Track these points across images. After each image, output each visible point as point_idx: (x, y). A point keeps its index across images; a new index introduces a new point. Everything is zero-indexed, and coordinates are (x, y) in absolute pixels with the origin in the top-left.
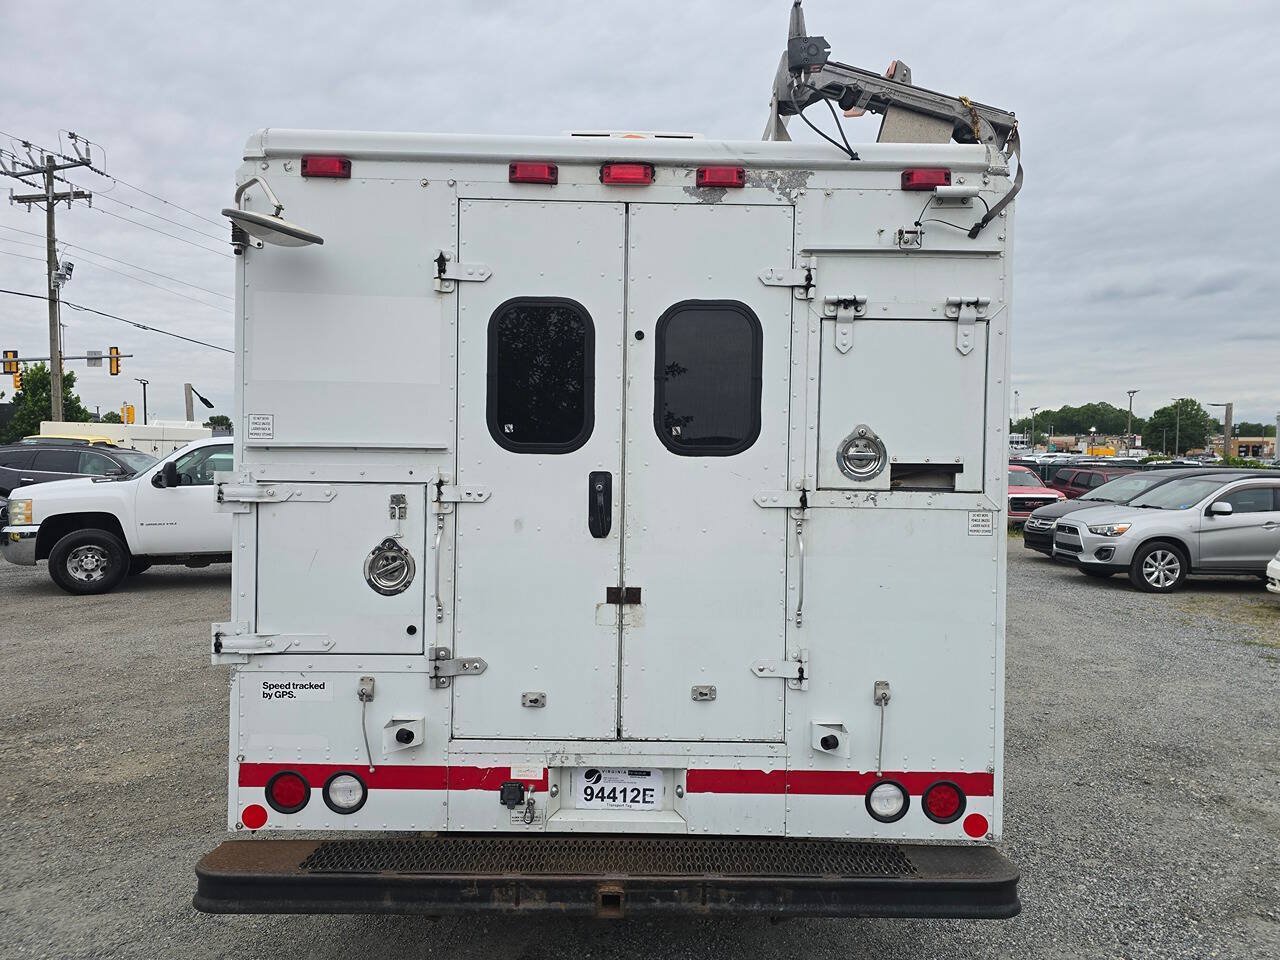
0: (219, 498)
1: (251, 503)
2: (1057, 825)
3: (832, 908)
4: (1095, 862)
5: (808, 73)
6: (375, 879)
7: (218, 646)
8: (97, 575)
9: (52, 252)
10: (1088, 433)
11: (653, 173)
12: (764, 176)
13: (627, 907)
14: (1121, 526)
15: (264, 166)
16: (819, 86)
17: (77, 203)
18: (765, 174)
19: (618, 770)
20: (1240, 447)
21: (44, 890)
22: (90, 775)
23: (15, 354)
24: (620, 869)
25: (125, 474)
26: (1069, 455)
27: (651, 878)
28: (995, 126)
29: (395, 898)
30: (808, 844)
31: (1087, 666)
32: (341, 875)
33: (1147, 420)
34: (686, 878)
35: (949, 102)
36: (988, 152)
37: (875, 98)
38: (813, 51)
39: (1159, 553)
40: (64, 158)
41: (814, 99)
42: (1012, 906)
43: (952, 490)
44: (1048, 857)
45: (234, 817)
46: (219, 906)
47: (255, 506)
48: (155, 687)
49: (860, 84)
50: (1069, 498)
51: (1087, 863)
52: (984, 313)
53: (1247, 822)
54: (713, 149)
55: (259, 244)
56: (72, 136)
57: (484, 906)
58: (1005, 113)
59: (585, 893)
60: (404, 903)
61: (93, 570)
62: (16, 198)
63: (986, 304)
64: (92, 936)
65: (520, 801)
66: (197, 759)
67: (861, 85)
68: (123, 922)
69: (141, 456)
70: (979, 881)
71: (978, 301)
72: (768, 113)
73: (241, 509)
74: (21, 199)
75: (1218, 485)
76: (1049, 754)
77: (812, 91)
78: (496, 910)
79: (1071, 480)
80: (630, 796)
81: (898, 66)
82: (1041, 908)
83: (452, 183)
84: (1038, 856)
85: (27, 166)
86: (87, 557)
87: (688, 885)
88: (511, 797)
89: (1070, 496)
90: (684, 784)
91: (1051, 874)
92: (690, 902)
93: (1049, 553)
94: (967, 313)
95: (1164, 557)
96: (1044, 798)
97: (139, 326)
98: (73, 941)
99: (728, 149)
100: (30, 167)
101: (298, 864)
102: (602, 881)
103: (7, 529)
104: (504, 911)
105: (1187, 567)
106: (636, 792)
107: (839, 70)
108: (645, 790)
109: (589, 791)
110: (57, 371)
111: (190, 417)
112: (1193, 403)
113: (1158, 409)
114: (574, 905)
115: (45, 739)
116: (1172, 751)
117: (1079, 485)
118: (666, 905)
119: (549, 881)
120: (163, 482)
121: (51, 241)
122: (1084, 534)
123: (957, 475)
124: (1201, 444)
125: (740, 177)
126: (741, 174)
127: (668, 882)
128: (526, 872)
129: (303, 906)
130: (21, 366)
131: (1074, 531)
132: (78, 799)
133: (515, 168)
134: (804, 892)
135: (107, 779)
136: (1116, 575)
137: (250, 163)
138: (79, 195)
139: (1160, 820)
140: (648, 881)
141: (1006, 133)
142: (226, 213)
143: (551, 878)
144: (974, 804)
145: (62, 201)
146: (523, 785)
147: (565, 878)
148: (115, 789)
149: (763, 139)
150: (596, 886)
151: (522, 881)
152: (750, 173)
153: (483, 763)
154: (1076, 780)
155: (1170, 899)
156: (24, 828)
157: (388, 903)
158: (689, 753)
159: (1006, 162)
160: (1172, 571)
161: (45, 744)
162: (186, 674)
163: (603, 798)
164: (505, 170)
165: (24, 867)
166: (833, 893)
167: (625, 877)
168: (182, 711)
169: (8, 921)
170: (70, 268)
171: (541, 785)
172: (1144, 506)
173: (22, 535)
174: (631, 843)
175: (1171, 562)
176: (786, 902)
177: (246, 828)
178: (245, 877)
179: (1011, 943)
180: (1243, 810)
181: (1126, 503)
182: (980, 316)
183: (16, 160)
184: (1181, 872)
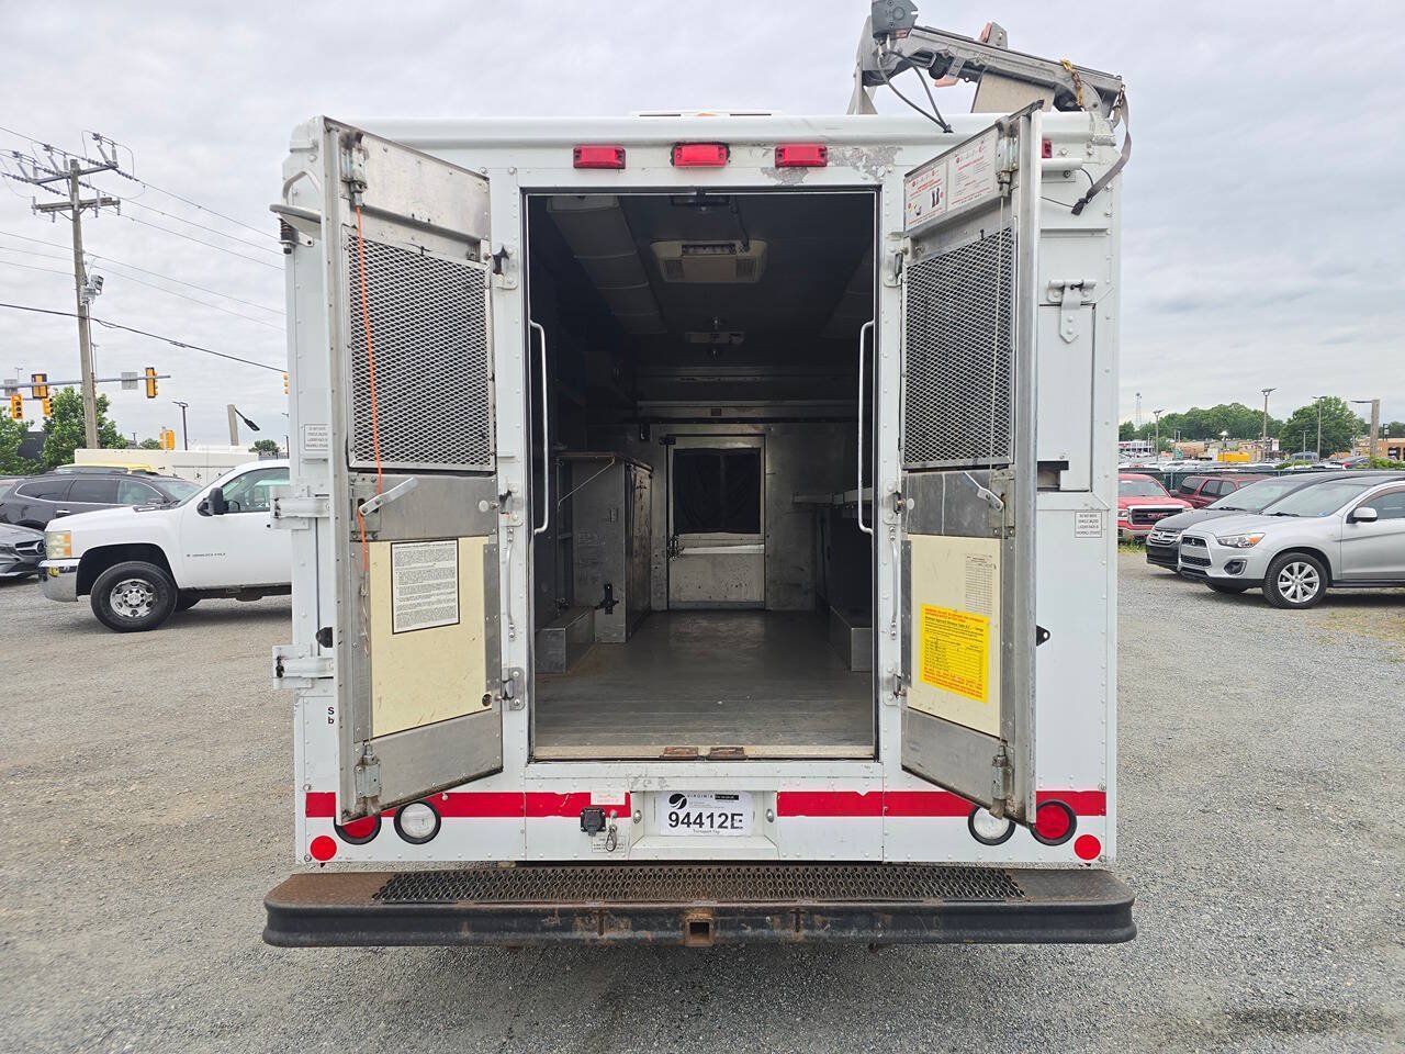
0: (276, 514)
1: (310, 518)
2: (1179, 854)
3: (933, 934)
4: (1221, 891)
5: (894, 39)
6: (451, 910)
7: (280, 670)
8: (143, 611)
9: (79, 264)
10: (1219, 438)
11: (728, 153)
12: (848, 154)
13: (717, 935)
14: (1253, 536)
15: (312, 158)
16: (907, 53)
17: (104, 211)
18: (849, 151)
19: (705, 794)
20: (1390, 449)
21: (105, 933)
22: (146, 817)
23: (44, 377)
24: (709, 896)
25: (168, 502)
26: (1198, 462)
27: (741, 905)
28: (1100, 92)
29: (473, 929)
30: (908, 869)
31: (1215, 688)
32: (416, 906)
33: (1285, 421)
34: (777, 904)
35: (1048, 66)
36: (1092, 120)
37: (968, 65)
38: (899, 15)
39: (1296, 565)
40: (89, 161)
41: (902, 67)
42: (1126, 930)
43: (1057, 489)
44: (1170, 887)
45: (302, 849)
46: (290, 939)
47: (314, 521)
48: (209, 725)
49: (950, 49)
50: (1195, 508)
51: (1212, 892)
52: (1090, 296)
53: (1389, 848)
54: (791, 125)
55: (309, 243)
56: (97, 137)
57: (567, 935)
58: (1111, 77)
59: (672, 920)
60: (482, 934)
61: (138, 605)
62: (39, 207)
63: (1091, 287)
64: (157, 978)
65: (601, 828)
66: (258, 799)
67: (953, 51)
68: (187, 963)
69: (184, 485)
70: (1091, 904)
71: (1082, 284)
72: (852, 84)
73: (299, 525)
74: (44, 208)
75: (1362, 489)
76: (1172, 781)
77: (900, 59)
78: (578, 940)
79: (1199, 488)
80: (718, 821)
81: (992, 28)
82: (1161, 939)
83: (512, 171)
84: (1160, 886)
85: (49, 172)
86: (131, 592)
87: (782, 912)
88: (591, 824)
89: (1197, 506)
90: (774, 808)
91: (1173, 904)
92: (784, 928)
93: (1174, 569)
94: (1071, 297)
95: (1301, 569)
96: (1166, 825)
97: (175, 343)
98: (138, 984)
99: (808, 124)
100: (53, 173)
101: (371, 894)
102: (689, 909)
103: (44, 564)
104: (588, 941)
105: (1327, 580)
106: (724, 817)
107: (928, 35)
108: (733, 815)
109: (674, 817)
110: (90, 395)
111: (234, 442)
112: (1337, 401)
113: (1297, 409)
114: (662, 934)
115: (96, 781)
116: (1308, 776)
117: (1208, 494)
118: (758, 932)
119: (635, 910)
120: (210, 510)
121: (78, 253)
122: (1212, 546)
123: (1062, 472)
124: (1345, 446)
125: (823, 156)
126: (822, 152)
127: (760, 908)
128: (610, 899)
129: (378, 937)
130: (51, 390)
131: (1201, 542)
132: (133, 841)
133: (579, 152)
134: (904, 917)
135: (164, 821)
136: (1249, 591)
137: (297, 155)
138: (106, 201)
139: (1293, 847)
140: (738, 908)
141: (1111, 98)
142: (275, 209)
143: (637, 906)
144: (1085, 825)
145: (88, 209)
146: (604, 811)
147: (650, 905)
148: (172, 831)
149: (848, 113)
150: (684, 914)
151: (606, 909)
152: (831, 150)
153: (561, 789)
154: (1202, 807)
155: (1302, 928)
156: (80, 871)
157: (466, 934)
158: (779, 775)
159: (1111, 130)
160: (1310, 585)
161: (97, 786)
162: (242, 712)
163: (689, 824)
164: (569, 155)
165: (83, 911)
166: (935, 918)
167: (714, 904)
168: (239, 751)
169: (69, 963)
170: (99, 282)
171: (624, 811)
172: (1279, 514)
173: (62, 570)
174: (719, 870)
175: (1309, 575)
176: (884, 928)
177: (314, 860)
178: (316, 909)
179: (1129, 975)
180: (1385, 835)
181: (1260, 512)
182: (1085, 299)
183: (37, 165)
184: (1315, 900)
